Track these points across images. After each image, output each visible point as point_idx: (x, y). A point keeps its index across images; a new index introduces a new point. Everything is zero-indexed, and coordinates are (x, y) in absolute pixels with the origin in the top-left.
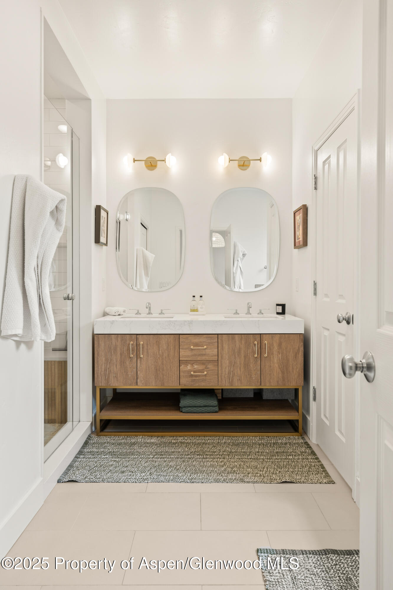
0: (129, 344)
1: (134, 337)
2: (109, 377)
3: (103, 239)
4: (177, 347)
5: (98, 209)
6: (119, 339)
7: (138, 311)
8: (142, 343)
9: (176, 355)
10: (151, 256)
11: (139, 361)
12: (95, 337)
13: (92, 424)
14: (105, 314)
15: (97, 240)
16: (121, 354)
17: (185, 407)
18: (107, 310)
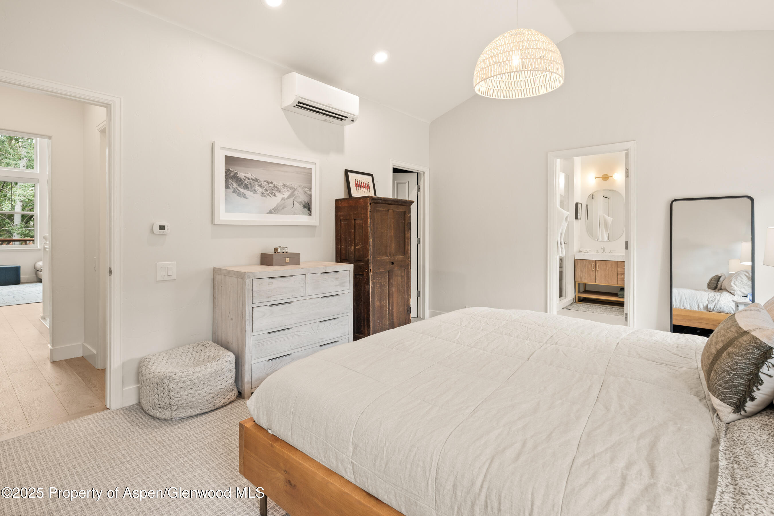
0: (592, 264)
1: (594, 261)
2: (582, 278)
3: (579, 217)
4: (616, 268)
5: (577, 204)
6: (587, 262)
7: (598, 251)
8: (598, 264)
9: (615, 270)
10: (610, 219)
11: (596, 272)
12: (575, 261)
13: (574, 298)
14: (580, 252)
15: (576, 218)
16: (588, 269)
17: (620, 295)
18: (581, 250)
